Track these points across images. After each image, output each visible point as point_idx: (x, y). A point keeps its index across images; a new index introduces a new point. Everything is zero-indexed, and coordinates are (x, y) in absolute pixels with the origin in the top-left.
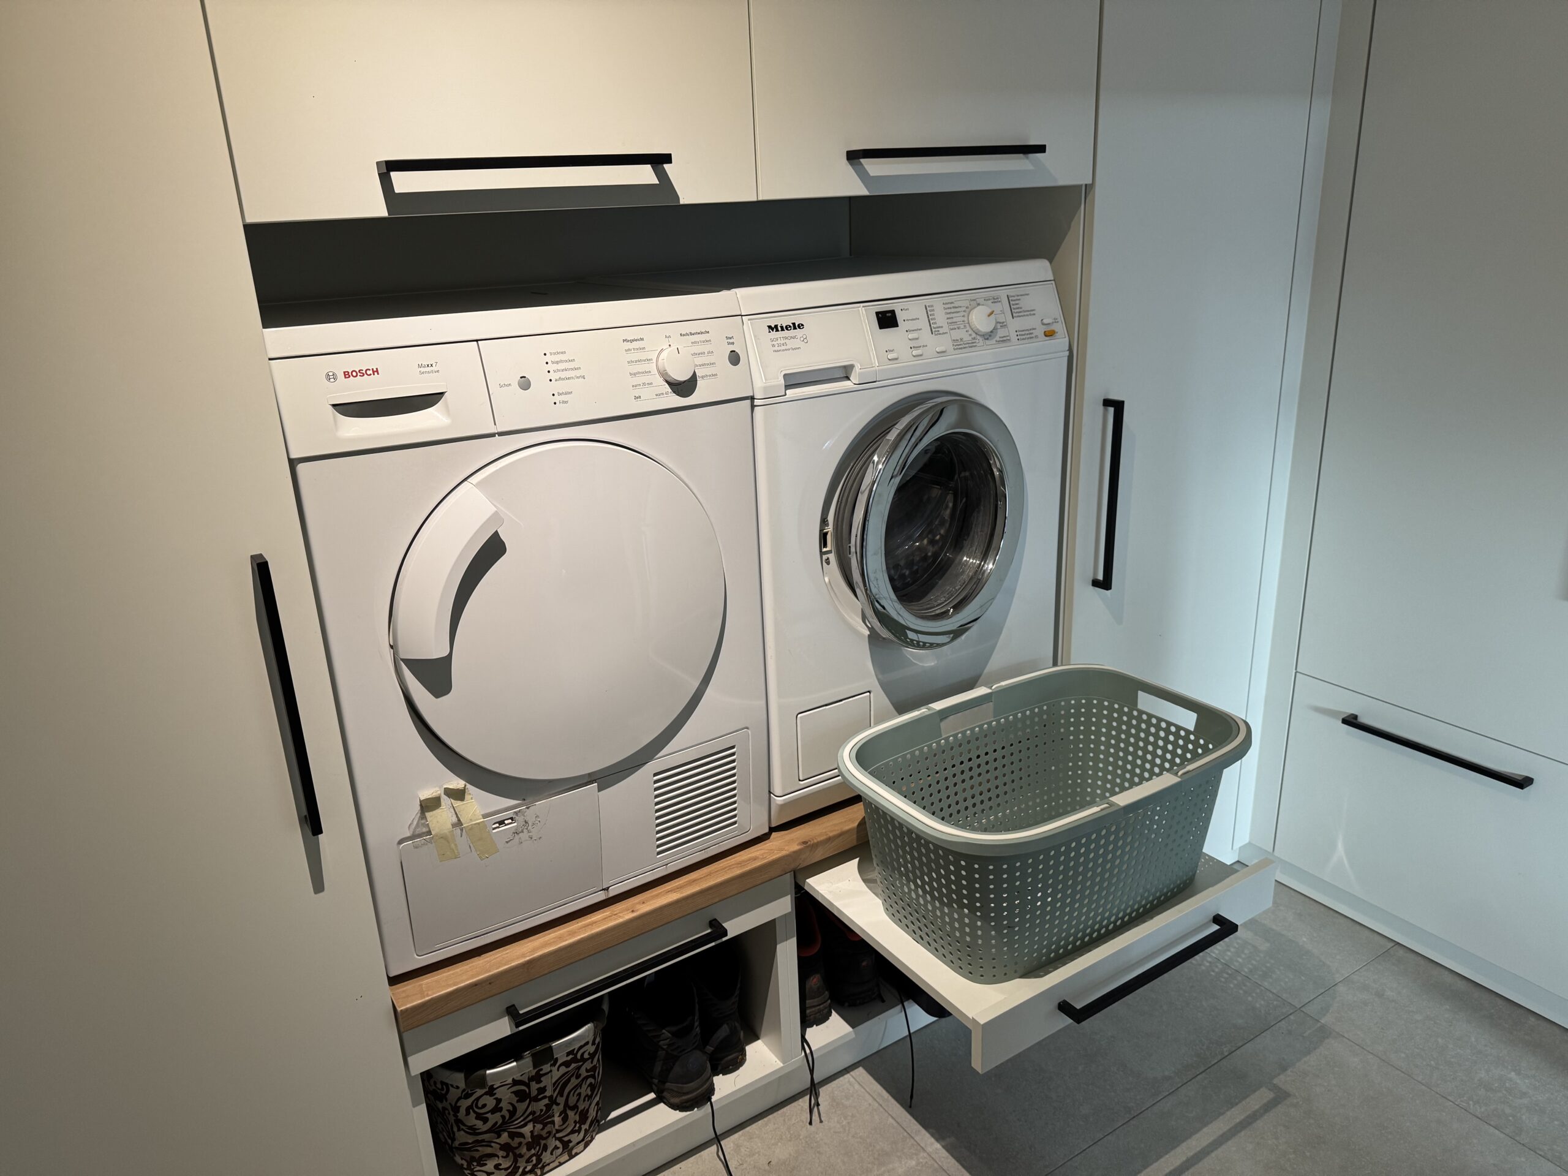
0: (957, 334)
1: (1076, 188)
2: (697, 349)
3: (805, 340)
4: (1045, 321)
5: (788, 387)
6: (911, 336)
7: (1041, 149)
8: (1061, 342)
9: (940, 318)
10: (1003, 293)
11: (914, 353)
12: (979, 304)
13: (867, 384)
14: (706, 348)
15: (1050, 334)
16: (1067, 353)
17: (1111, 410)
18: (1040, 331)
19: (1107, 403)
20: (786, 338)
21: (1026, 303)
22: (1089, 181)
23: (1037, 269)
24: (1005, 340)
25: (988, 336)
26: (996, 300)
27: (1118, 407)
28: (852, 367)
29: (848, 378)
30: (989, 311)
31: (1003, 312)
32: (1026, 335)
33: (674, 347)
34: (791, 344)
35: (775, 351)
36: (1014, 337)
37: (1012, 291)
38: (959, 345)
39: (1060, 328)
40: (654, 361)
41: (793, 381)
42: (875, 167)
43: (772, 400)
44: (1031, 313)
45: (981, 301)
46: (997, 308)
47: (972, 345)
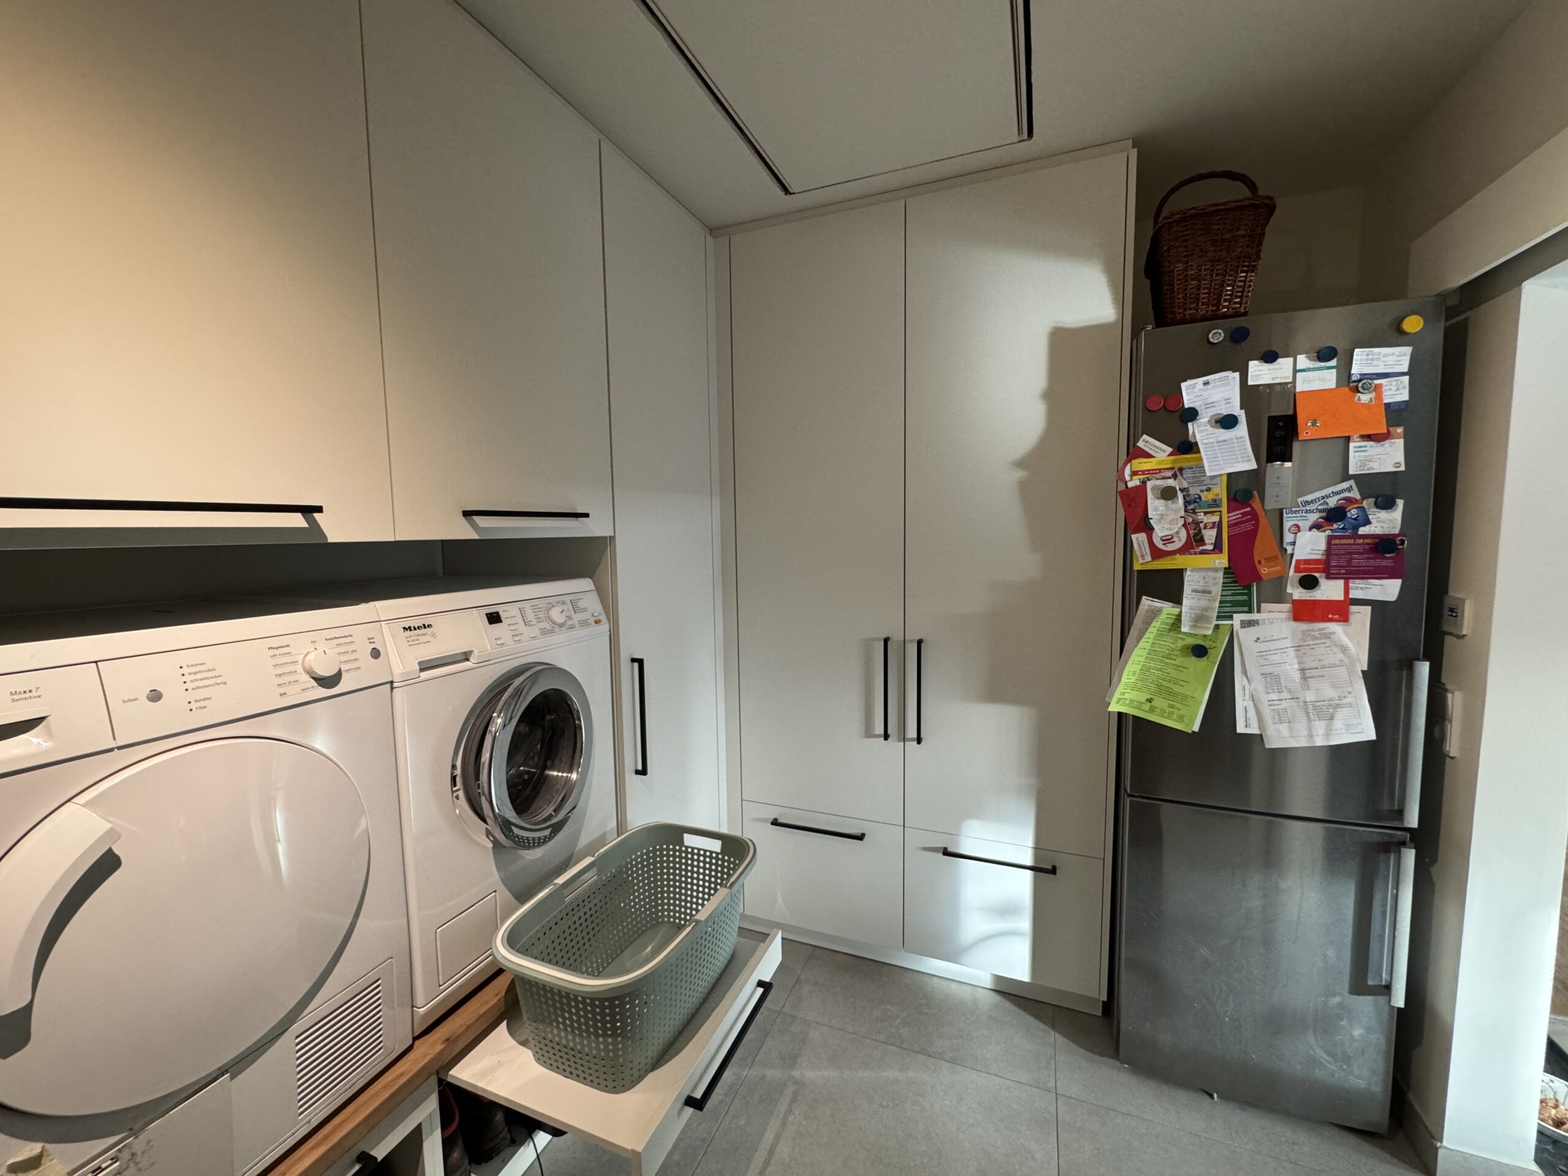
0: (543, 625)
1: (604, 538)
2: (342, 649)
3: (433, 635)
4: (595, 615)
5: (422, 670)
6: (512, 628)
7: (586, 515)
8: (605, 627)
9: (530, 616)
10: (567, 598)
11: (516, 639)
12: (553, 606)
13: (483, 663)
14: (349, 648)
15: (597, 622)
16: (609, 633)
17: (636, 665)
18: (592, 621)
19: (633, 660)
20: (418, 635)
21: (582, 604)
22: (612, 534)
23: (586, 584)
24: (572, 627)
25: (561, 625)
26: (563, 603)
27: (640, 662)
28: (471, 652)
29: (468, 660)
30: (561, 610)
31: (569, 610)
32: (584, 623)
33: (320, 651)
34: (422, 639)
35: (410, 645)
36: (577, 625)
37: (572, 597)
38: (544, 632)
39: (603, 618)
40: (300, 662)
41: (425, 666)
42: (481, 521)
43: (410, 681)
44: (585, 610)
45: (554, 604)
46: (565, 607)
47: (552, 631)
